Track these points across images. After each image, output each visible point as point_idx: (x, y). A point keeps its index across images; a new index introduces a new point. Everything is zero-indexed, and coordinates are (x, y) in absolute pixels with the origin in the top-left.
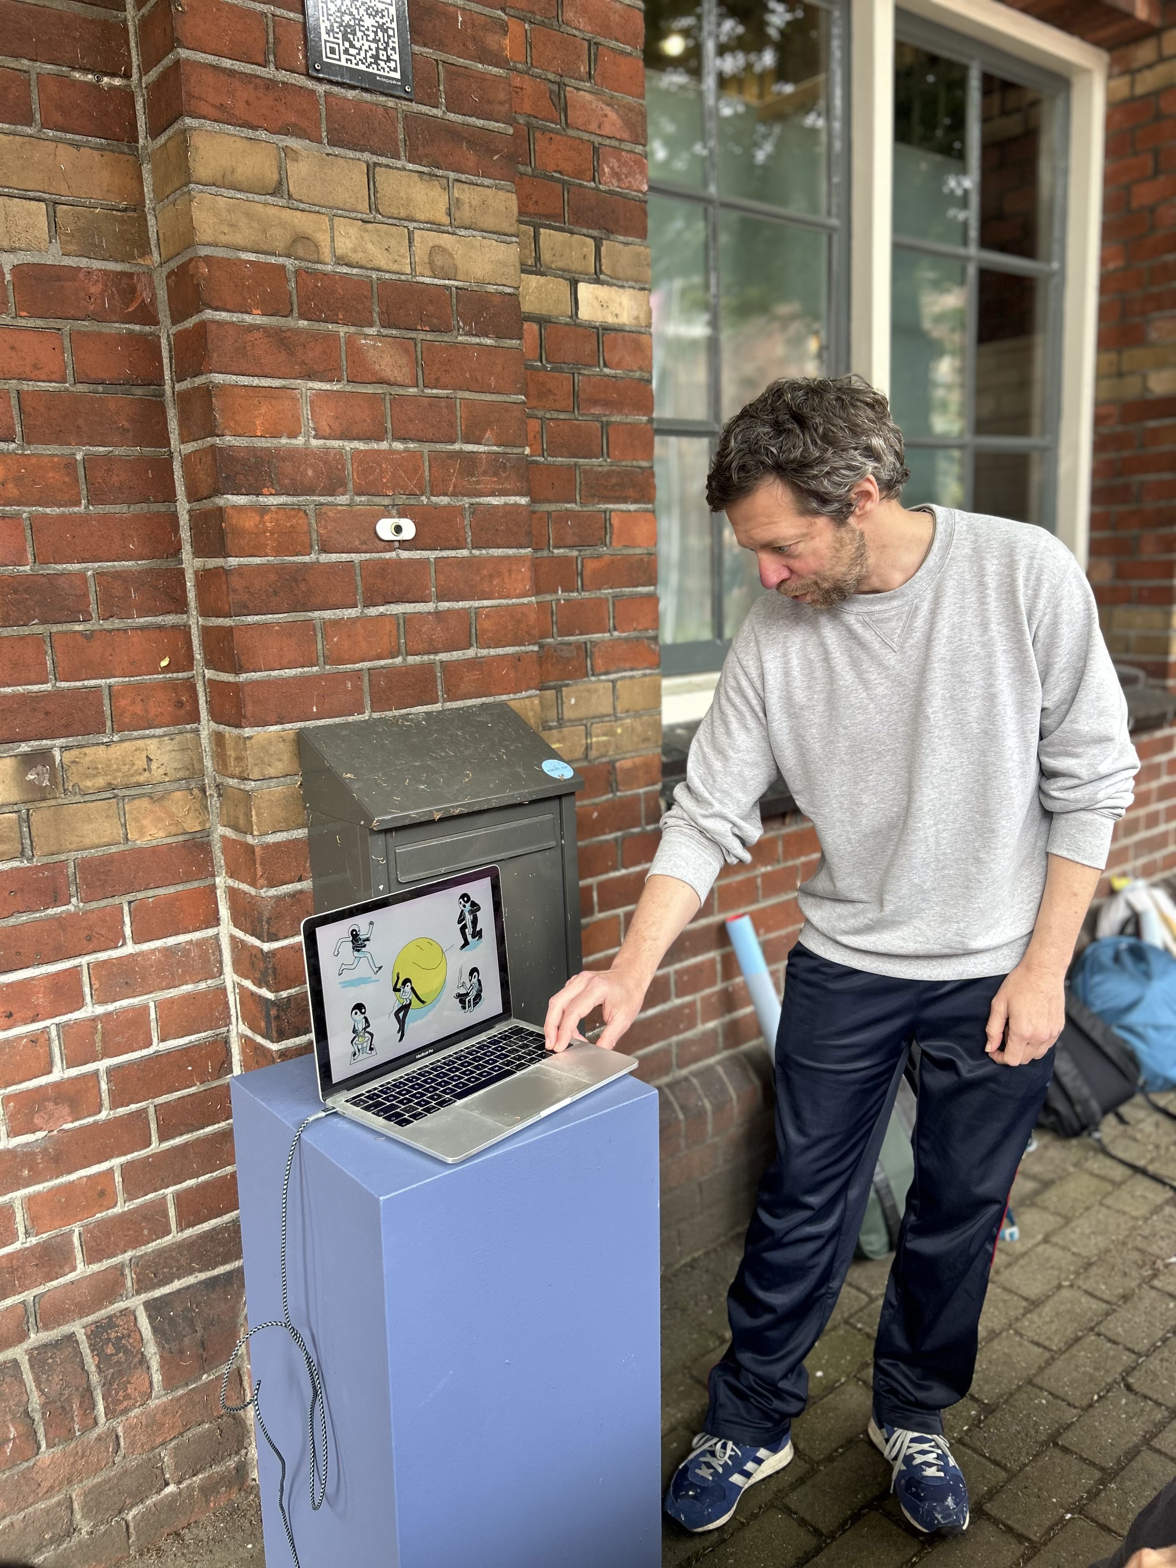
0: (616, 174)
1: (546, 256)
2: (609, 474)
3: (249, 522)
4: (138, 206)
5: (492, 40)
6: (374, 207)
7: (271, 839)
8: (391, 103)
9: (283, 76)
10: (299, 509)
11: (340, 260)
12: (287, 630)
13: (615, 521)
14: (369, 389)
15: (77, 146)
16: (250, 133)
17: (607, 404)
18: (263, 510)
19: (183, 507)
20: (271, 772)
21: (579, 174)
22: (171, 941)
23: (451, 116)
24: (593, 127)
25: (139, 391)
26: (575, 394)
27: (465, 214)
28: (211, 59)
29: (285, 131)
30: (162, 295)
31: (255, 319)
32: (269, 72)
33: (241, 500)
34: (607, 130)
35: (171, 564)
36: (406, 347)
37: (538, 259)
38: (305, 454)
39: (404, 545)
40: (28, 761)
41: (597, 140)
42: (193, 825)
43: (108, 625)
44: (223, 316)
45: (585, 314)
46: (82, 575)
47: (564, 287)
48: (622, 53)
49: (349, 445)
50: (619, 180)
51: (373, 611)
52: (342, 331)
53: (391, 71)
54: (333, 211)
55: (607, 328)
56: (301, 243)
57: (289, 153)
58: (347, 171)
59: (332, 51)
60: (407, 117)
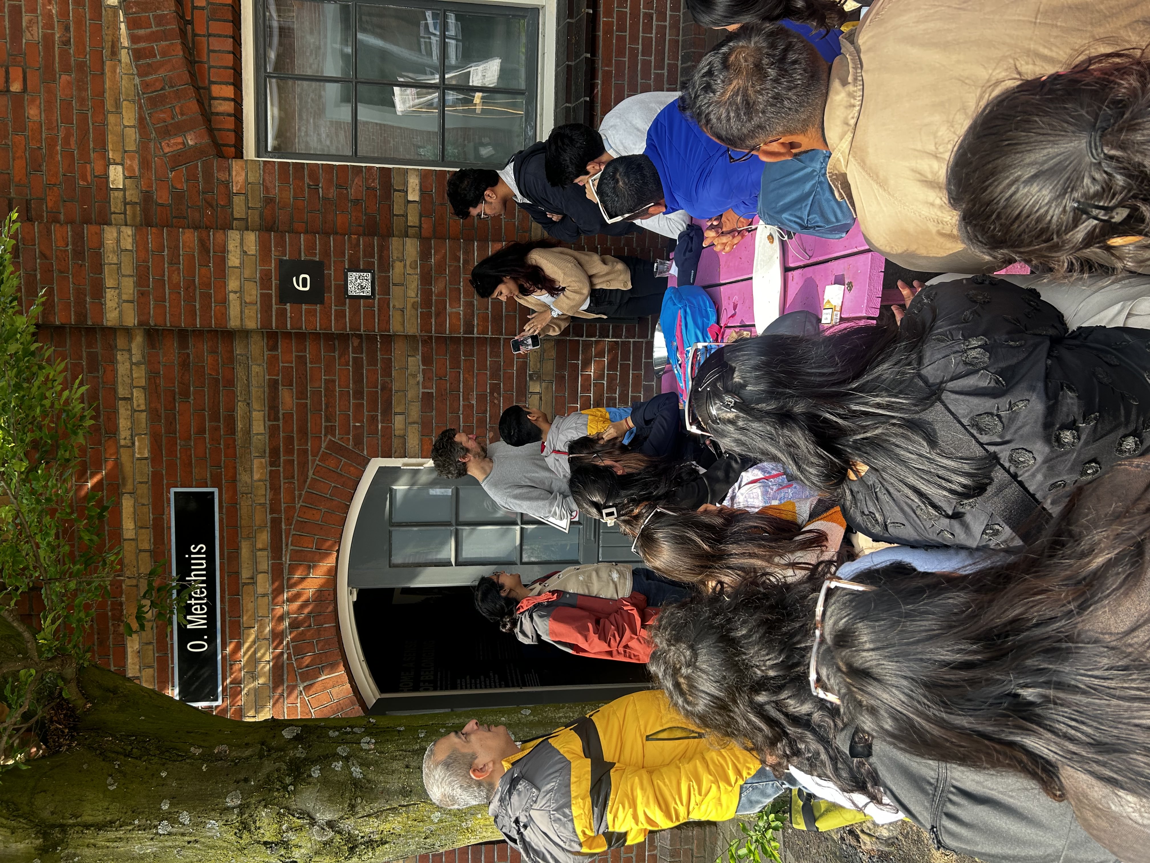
0: (373, 182)
1: (402, 212)
3: (481, 326)
4: (407, 336)
5: (354, 242)
6: (403, 285)
8: (376, 276)
9: (376, 305)
10: (478, 315)
11: (417, 296)
14: (448, 291)
15: (395, 349)
16: (391, 317)
18: (478, 323)
19: (476, 336)
21: (376, 196)
22: (581, 352)
23: (376, 258)
24: (361, 189)
25: (448, 342)
26: (442, 204)
27: (400, 255)
28: (377, 324)
29: (389, 308)
30: (426, 334)
31: (433, 320)
32: (376, 309)
33: (475, 327)
34: (360, 183)
35: (489, 340)
36: (437, 279)
37: (403, 215)
38: (464, 311)
40: (531, 379)
41: (365, 188)
42: (553, 343)
44: (433, 327)
45: (417, 199)
46: (490, 361)
47: (410, 206)
48: (337, 175)
49: (462, 299)
50: (374, 180)
52: (434, 298)
53: (369, 276)
54: (405, 296)
55: (421, 190)
56: (414, 306)
57: (394, 307)
58: (395, 291)
59: (368, 292)
60: (379, 272)
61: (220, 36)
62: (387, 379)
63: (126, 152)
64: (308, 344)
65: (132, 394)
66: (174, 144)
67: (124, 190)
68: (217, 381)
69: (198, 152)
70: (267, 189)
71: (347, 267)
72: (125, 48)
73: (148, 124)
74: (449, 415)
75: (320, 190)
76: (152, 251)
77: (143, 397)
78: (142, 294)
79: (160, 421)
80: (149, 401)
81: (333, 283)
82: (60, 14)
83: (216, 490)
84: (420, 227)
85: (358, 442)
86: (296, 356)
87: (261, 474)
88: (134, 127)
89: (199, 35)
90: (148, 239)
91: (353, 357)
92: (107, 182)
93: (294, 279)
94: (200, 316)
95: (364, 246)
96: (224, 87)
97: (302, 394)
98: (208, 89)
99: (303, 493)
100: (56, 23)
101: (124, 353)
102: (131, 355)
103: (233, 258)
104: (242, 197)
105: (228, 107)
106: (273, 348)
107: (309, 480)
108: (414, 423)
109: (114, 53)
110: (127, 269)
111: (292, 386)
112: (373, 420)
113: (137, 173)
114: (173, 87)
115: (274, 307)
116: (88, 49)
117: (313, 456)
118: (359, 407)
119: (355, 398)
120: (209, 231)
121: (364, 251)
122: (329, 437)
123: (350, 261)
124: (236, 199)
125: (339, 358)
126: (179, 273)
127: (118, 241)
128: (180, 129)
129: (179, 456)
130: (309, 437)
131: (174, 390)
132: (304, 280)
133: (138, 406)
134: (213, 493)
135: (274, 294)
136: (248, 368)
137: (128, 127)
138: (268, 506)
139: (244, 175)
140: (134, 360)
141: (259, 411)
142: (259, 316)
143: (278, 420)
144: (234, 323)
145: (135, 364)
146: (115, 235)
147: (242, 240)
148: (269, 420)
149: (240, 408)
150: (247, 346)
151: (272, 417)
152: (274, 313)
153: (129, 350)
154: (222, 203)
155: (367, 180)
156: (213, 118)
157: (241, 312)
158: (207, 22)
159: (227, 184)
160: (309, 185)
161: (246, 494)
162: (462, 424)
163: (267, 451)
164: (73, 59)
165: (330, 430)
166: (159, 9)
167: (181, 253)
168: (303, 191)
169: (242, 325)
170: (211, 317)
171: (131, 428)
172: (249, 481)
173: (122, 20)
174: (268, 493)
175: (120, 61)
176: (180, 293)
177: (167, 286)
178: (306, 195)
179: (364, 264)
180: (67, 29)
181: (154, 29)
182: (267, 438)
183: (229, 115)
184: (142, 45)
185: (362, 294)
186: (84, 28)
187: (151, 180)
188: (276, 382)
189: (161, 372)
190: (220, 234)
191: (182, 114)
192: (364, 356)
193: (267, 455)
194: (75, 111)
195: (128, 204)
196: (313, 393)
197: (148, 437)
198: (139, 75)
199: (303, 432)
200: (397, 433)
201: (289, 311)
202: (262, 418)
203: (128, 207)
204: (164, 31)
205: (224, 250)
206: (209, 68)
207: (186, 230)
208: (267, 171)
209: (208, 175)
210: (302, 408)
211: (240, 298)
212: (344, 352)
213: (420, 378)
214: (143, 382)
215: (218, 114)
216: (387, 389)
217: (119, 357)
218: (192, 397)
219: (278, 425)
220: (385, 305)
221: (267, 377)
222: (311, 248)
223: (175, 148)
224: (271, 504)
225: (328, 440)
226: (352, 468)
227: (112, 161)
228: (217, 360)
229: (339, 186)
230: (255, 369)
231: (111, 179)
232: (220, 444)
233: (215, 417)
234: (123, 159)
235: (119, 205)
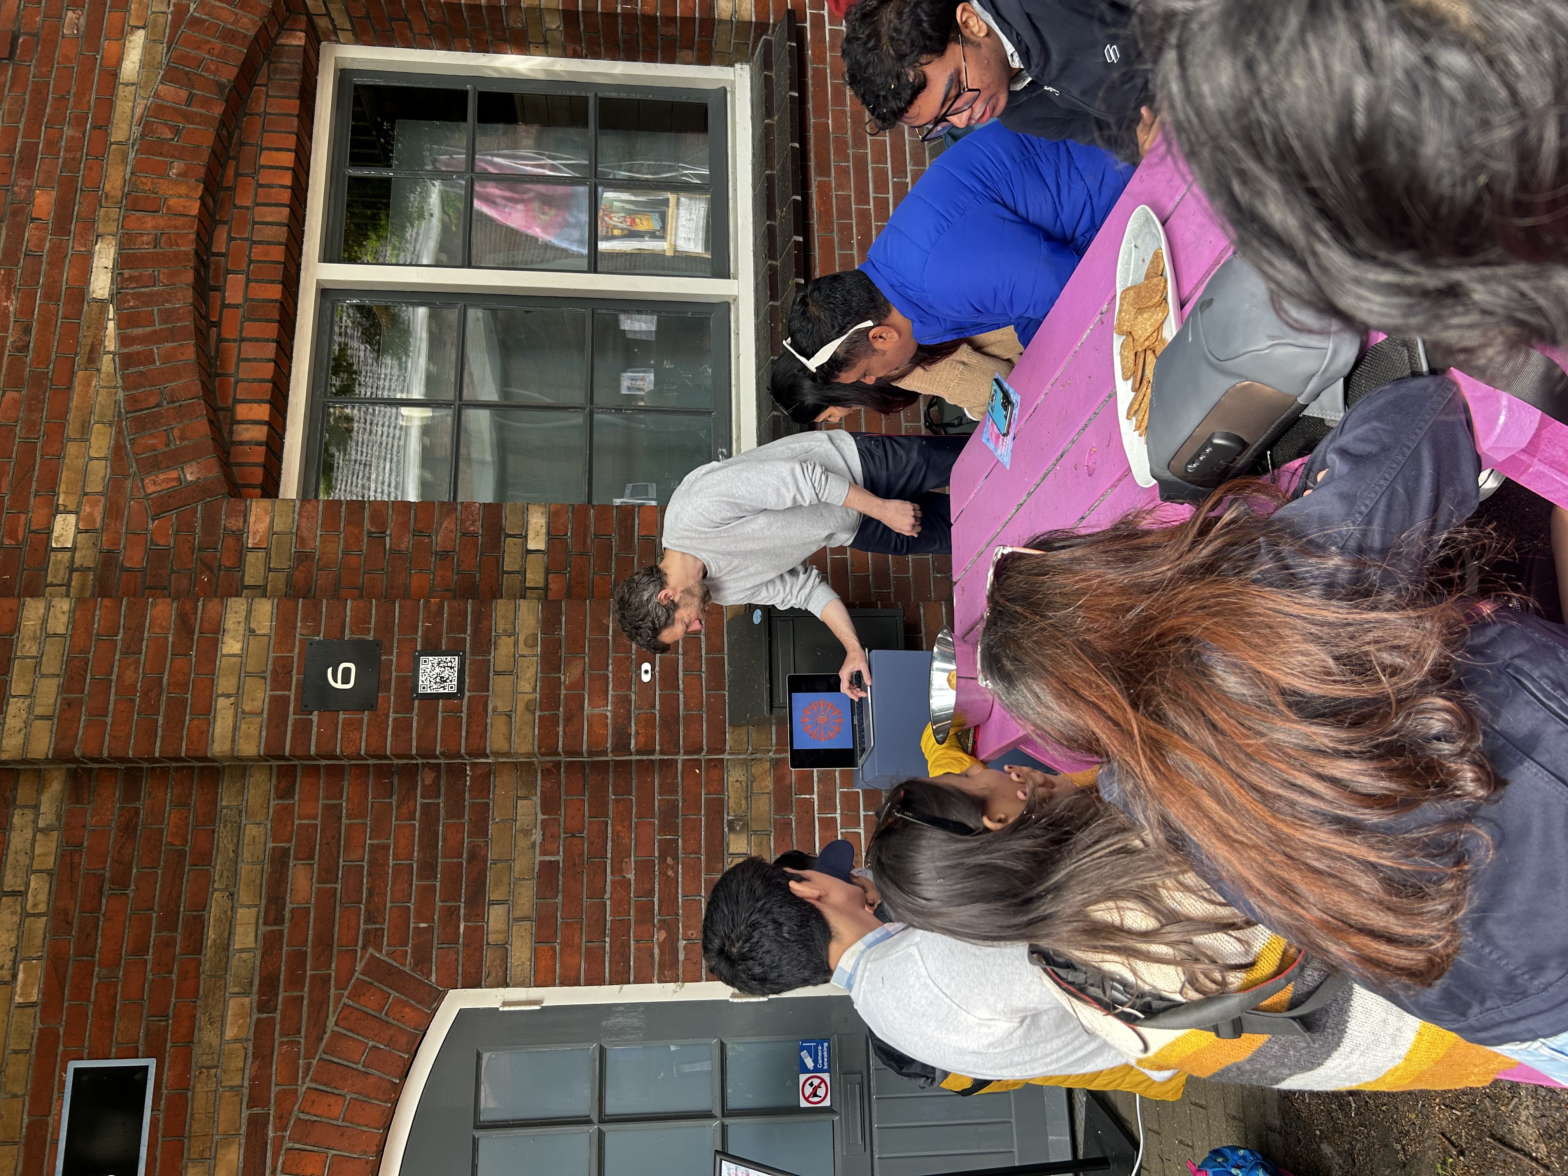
0: (473, 523)
1: (516, 568)
2: (620, 535)
3: (642, 739)
4: (515, 764)
5: (434, 608)
6: (511, 673)
7: (774, 741)
8: (468, 661)
9: (465, 709)
10: (637, 718)
11: (535, 690)
12: (687, 727)
13: (644, 533)
14: (587, 680)
15: (495, 786)
16: (489, 726)
17: (585, 535)
18: (637, 732)
19: (634, 758)
20: (745, 739)
21: (476, 544)
22: (815, 779)
23: (469, 632)
24: (453, 536)
25: (587, 771)
26: (582, 554)
27: (509, 627)
28: (463, 740)
29: (486, 711)
30: (549, 758)
31: (561, 729)
32: (464, 715)
33: (633, 742)
34: (453, 527)
35: (657, 764)
36: (569, 662)
37: (518, 572)
38: (614, 712)
39: (653, 669)
40: (732, 829)
41: (459, 534)
42: (767, 765)
43: (680, 793)
44: (560, 743)
45: (542, 546)
46: (659, 801)
47: (531, 557)
48: (415, 516)
49: (611, 692)
50: (475, 521)
51: (681, 686)
52: (563, 692)
53: (455, 661)
54: (515, 692)
55: (548, 533)
56: (529, 707)
57: (494, 710)
58: (498, 684)
59: (451, 687)
60: (472, 654)
61: (258, 340)
62: (480, 841)
63: (86, 494)
64: (346, 783)
65: (27, 885)
66: (163, 481)
67: (73, 549)
68: (182, 854)
69: (201, 490)
70: (302, 540)
71: (419, 648)
72: (109, 352)
73: (127, 454)
74: (586, 902)
75: (388, 539)
76: (98, 635)
77: (46, 890)
78: (69, 705)
79: (70, 934)
80: (54, 895)
81: (394, 674)
82: (20, 312)
83: (151, 1063)
84: (546, 588)
85: (422, 959)
86: (325, 806)
87: (240, 1027)
88: (105, 459)
89: (228, 341)
90: (94, 617)
91: (422, 805)
92: (49, 539)
93: (330, 670)
94: (163, 737)
95: (450, 614)
96: (255, 406)
97: (328, 874)
98: (231, 411)
99: (315, 1062)
100: (12, 324)
101: (26, 811)
102: (37, 815)
103: (231, 641)
104: (261, 554)
105: (260, 433)
106: (286, 793)
107: (327, 1036)
108: (523, 919)
109: (93, 358)
110: (52, 664)
111: (313, 858)
112: (451, 915)
113: (98, 525)
114: (174, 402)
115: (291, 717)
116: (53, 356)
117: (338, 988)
118: (427, 893)
119: (420, 877)
120: (198, 600)
121: (450, 623)
122: (371, 950)
123: (425, 639)
124: (251, 557)
125: (398, 807)
126: (137, 668)
127: (45, 621)
128: (176, 459)
129: (93, 997)
130: (335, 951)
131: (103, 875)
132: (347, 671)
133: (35, 905)
134: (146, 1068)
135: (292, 697)
136: (239, 830)
137: (96, 459)
138: (246, 1091)
139: (268, 520)
140: (41, 824)
141: (249, 907)
142: (264, 734)
143: (282, 922)
144: (219, 746)
145: (41, 830)
146: (42, 611)
147: (249, 612)
148: (265, 924)
149: (217, 902)
150: (241, 792)
151: (271, 918)
152: (290, 728)
153: (36, 807)
154: (228, 564)
155: (463, 522)
156: (233, 449)
157: (235, 729)
158: (242, 323)
159: (239, 535)
160: (370, 533)
161: (208, 1068)
162: (609, 918)
163: (256, 982)
164: (28, 369)
165: (373, 938)
166: (168, 301)
167: (146, 635)
168: (359, 541)
169: (233, 749)
170: (182, 739)
171: (16, 947)
172: (215, 1041)
173: (111, 317)
174: (248, 1066)
175: (98, 370)
176: (133, 701)
177: (113, 690)
178: (365, 548)
179: (447, 642)
180: (27, 331)
181: (158, 327)
182: (259, 957)
183: (259, 444)
184: (137, 348)
185: (441, 691)
186: (52, 329)
187: (119, 533)
188: (285, 852)
189: (86, 844)
190: (214, 606)
191: (182, 439)
192: (441, 801)
193: (255, 989)
194: (17, 440)
195: (77, 570)
196: (348, 870)
197: (43, 962)
198: (124, 389)
199: (324, 943)
200: (492, 939)
201: (315, 724)
202: (253, 920)
203: (75, 575)
204: (171, 330)
205: (217, 631)
206: (237, 382)
207: (160, 601)
208: (305, 514)
209: (211, 521)
210: (327, 899)
211: (236, 705)
212: (408, 796)
213: (537, 836)
214: (50, 863)
215: (241, 443)
216: (477, 858)
217: (16, 820)
218: (133, 887)
219: (281, 932)
220: (479, 709)
221: (270, 845)
222: (361, 622)
223: (164, 486)
224: (252, 1087)
225: (368, 955)
226: (407, 1010)
227: (61, 508)
228: (187, 818)
229: (418, 533)
230: (251, 831)
231: (55, 534)
232: (171, 972)
233: (169, 921)
234: (79, 504)
235: (62, 572)
